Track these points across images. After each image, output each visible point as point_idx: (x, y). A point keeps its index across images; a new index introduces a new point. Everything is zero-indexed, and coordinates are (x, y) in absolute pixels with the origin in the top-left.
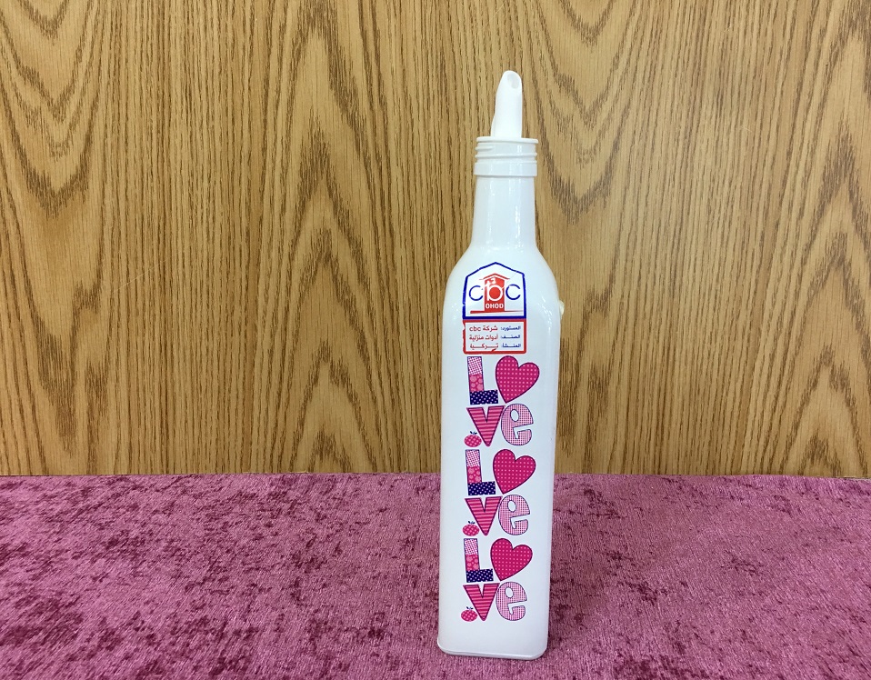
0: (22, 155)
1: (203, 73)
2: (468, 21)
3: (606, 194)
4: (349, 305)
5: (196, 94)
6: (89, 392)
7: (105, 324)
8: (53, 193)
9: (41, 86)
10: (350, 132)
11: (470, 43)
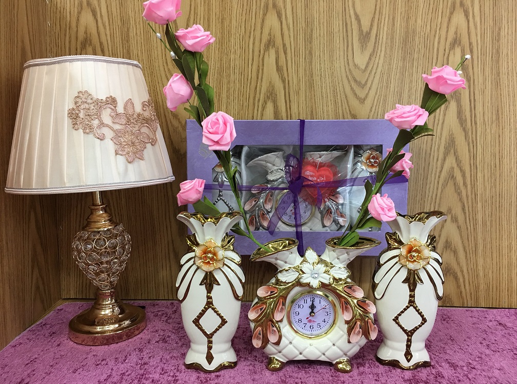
2: (321, 97)
11: (321, 104)
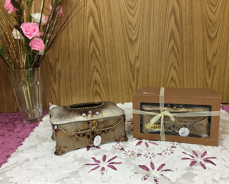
0: (128, 35)
1: (156, 21)
3: (216, 37)
4: (176, 57)
5: (154, 25)
6: (137, 72)
7: (139, 61)
8: (133, 41)
9: (131, 25)
10: (177, 30)
